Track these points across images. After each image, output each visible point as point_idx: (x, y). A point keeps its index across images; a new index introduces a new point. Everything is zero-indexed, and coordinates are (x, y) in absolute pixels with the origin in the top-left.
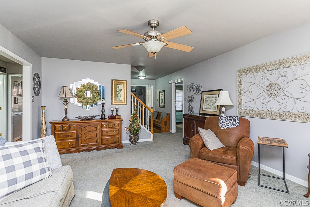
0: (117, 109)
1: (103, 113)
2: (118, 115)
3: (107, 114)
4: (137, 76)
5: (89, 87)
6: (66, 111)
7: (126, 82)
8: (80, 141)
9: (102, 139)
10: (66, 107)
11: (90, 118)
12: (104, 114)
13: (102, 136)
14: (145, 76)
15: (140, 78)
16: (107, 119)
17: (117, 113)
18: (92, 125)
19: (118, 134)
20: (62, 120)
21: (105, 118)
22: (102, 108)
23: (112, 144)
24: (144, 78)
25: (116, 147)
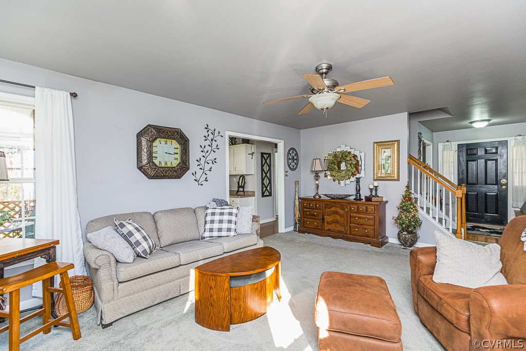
0: (376, 187)
1: (358, 191)
2: (378, 197)
3: (365, 193)
4: (466, 123)
5: (342, 157)
6: (318, 186)
7: (397, 142)
8: (326, 223)
9: (350, 226)
10: (317, 182)
11: (343, 198)
12: (359, 193)
13: (350, 222)
14: (489, 120)
15: (474, 125)
16: (364, 201)
17: (376, 193)
18: (339, 206)
19: (372, 224)
20: (314, 197)
21: (361, 199)
22: (357, 185)
23: (363, 237)
24: (486, 123)
25: (369, 243)
